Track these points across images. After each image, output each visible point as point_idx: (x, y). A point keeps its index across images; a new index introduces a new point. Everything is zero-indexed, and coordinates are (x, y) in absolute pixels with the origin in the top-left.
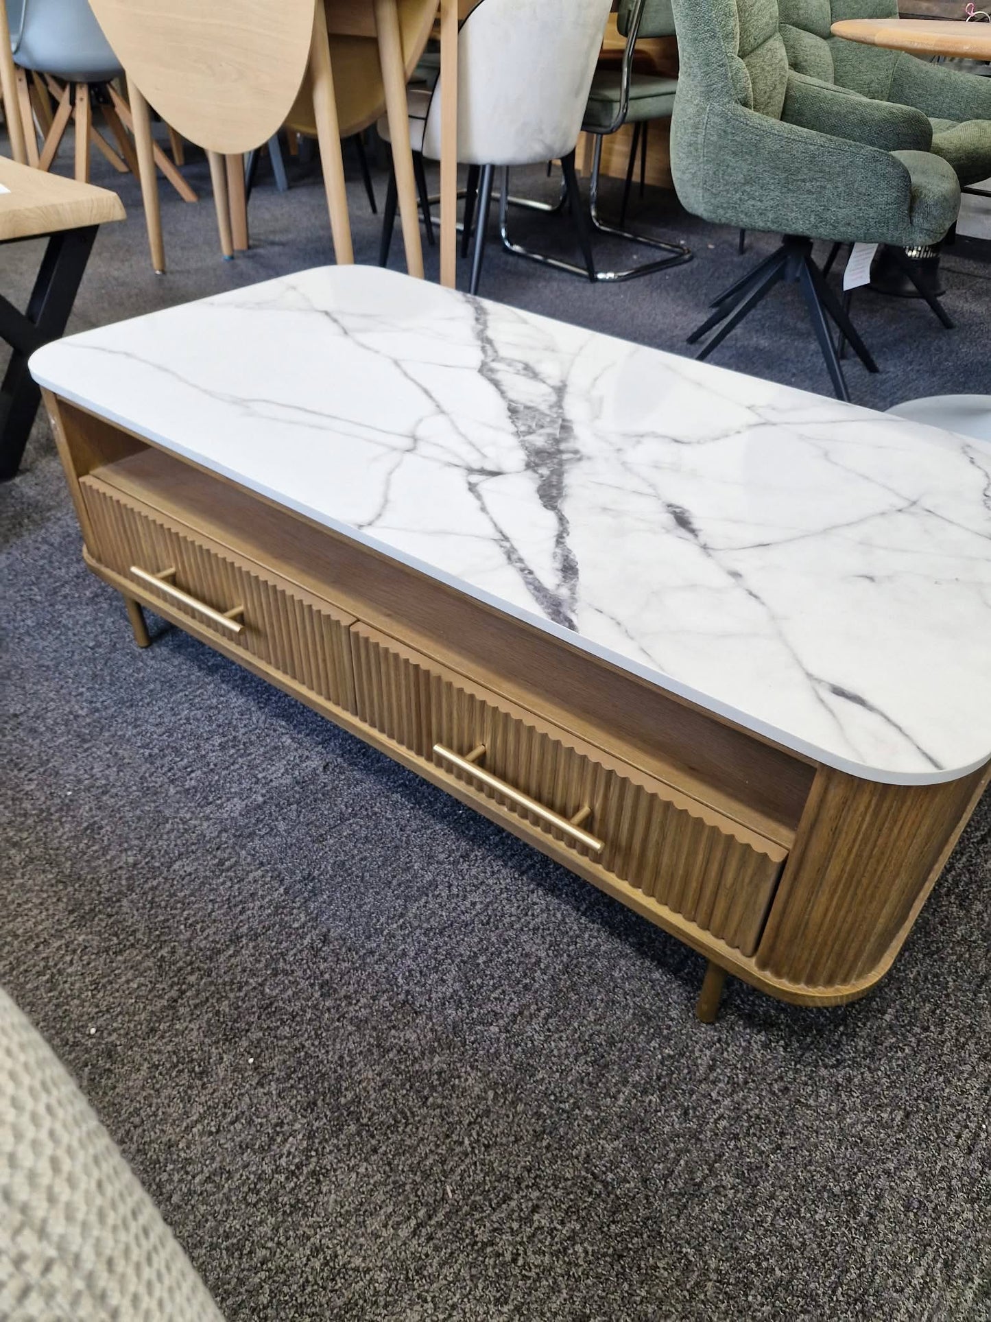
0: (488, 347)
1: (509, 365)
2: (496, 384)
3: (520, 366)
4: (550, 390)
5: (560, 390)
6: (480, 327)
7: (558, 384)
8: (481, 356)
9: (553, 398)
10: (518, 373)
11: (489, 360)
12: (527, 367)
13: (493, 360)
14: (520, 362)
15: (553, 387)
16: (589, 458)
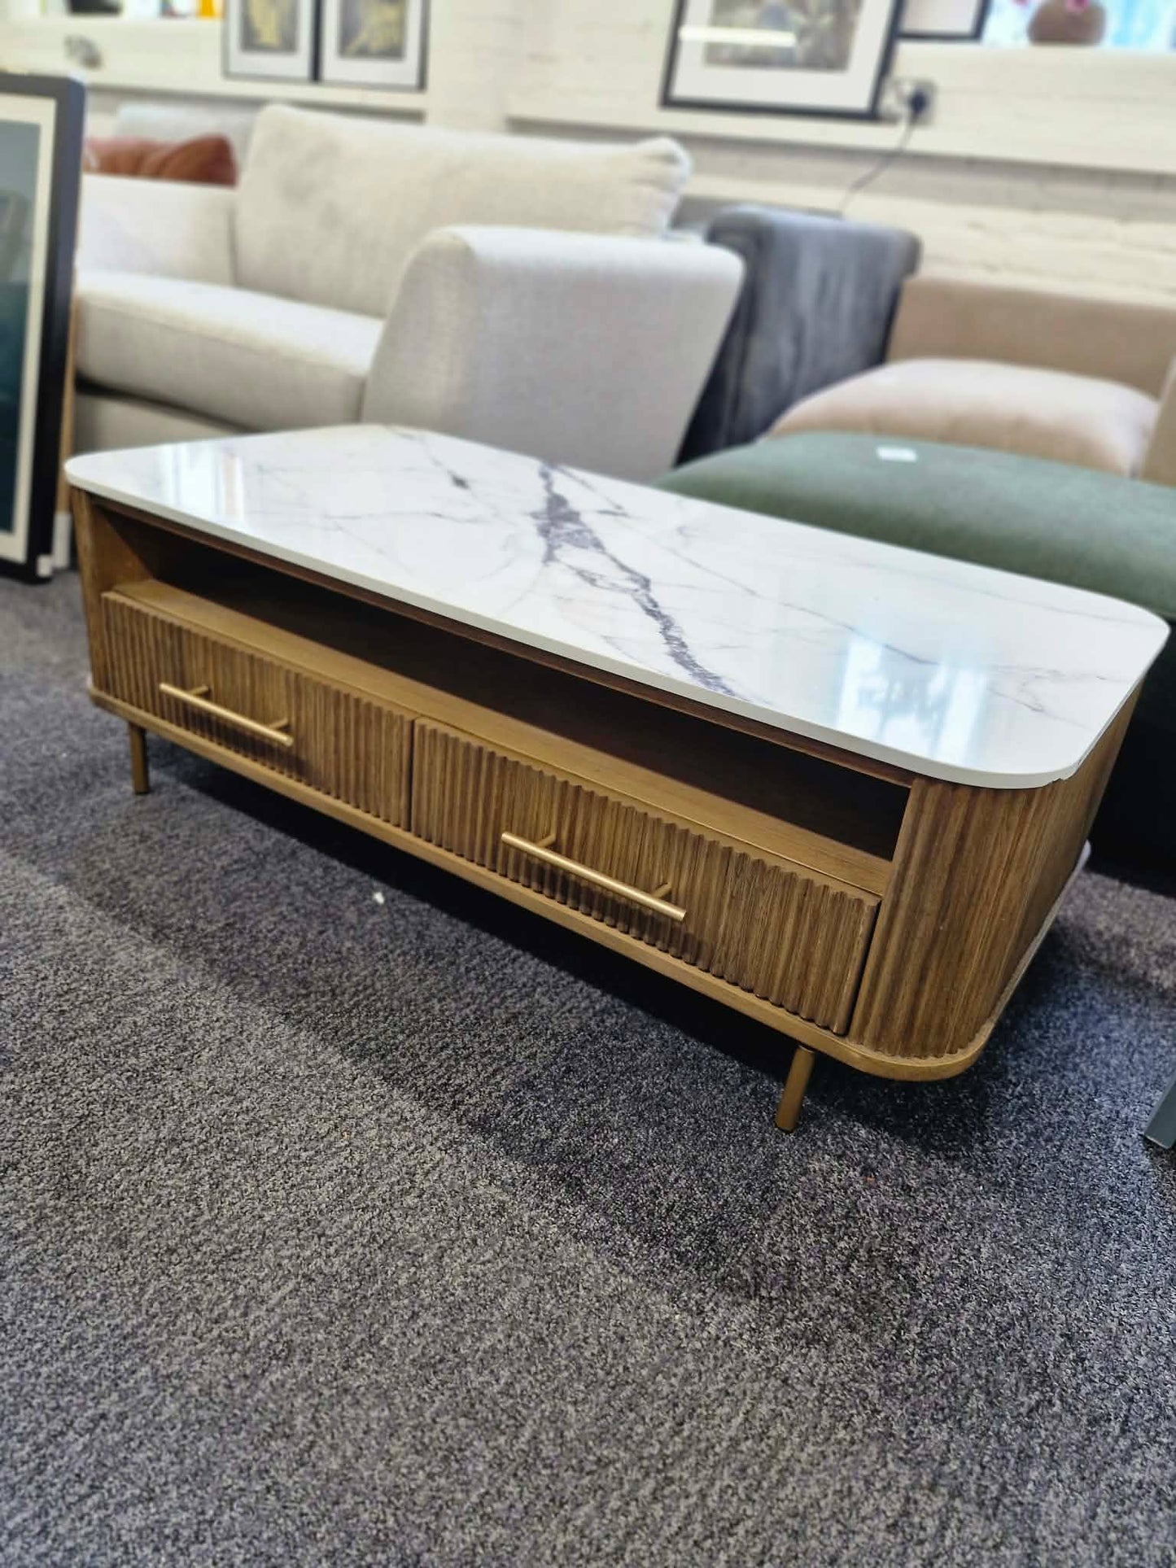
0: (650, 606)
1: (614, 585)
2: (623, 568)
3: (599, 583)
4: (563, 559)
5: (549, 557)
6: (672, 633)
7: (552, 564)
8: (652, 595)
9: (557, 553)
10: (602, 576)
11: (642, 591)
12: (592, 581)
13: (636, 590)
14: (602, 587)
15: (558, 561)
16: (525, 514)
